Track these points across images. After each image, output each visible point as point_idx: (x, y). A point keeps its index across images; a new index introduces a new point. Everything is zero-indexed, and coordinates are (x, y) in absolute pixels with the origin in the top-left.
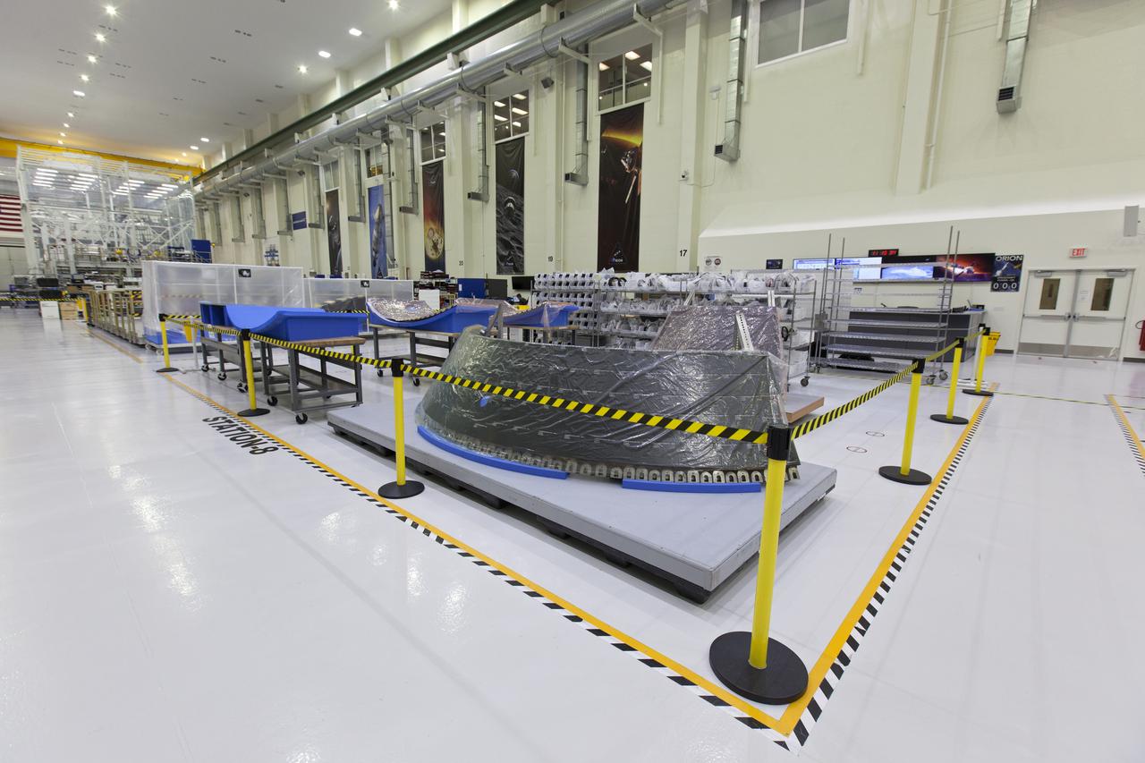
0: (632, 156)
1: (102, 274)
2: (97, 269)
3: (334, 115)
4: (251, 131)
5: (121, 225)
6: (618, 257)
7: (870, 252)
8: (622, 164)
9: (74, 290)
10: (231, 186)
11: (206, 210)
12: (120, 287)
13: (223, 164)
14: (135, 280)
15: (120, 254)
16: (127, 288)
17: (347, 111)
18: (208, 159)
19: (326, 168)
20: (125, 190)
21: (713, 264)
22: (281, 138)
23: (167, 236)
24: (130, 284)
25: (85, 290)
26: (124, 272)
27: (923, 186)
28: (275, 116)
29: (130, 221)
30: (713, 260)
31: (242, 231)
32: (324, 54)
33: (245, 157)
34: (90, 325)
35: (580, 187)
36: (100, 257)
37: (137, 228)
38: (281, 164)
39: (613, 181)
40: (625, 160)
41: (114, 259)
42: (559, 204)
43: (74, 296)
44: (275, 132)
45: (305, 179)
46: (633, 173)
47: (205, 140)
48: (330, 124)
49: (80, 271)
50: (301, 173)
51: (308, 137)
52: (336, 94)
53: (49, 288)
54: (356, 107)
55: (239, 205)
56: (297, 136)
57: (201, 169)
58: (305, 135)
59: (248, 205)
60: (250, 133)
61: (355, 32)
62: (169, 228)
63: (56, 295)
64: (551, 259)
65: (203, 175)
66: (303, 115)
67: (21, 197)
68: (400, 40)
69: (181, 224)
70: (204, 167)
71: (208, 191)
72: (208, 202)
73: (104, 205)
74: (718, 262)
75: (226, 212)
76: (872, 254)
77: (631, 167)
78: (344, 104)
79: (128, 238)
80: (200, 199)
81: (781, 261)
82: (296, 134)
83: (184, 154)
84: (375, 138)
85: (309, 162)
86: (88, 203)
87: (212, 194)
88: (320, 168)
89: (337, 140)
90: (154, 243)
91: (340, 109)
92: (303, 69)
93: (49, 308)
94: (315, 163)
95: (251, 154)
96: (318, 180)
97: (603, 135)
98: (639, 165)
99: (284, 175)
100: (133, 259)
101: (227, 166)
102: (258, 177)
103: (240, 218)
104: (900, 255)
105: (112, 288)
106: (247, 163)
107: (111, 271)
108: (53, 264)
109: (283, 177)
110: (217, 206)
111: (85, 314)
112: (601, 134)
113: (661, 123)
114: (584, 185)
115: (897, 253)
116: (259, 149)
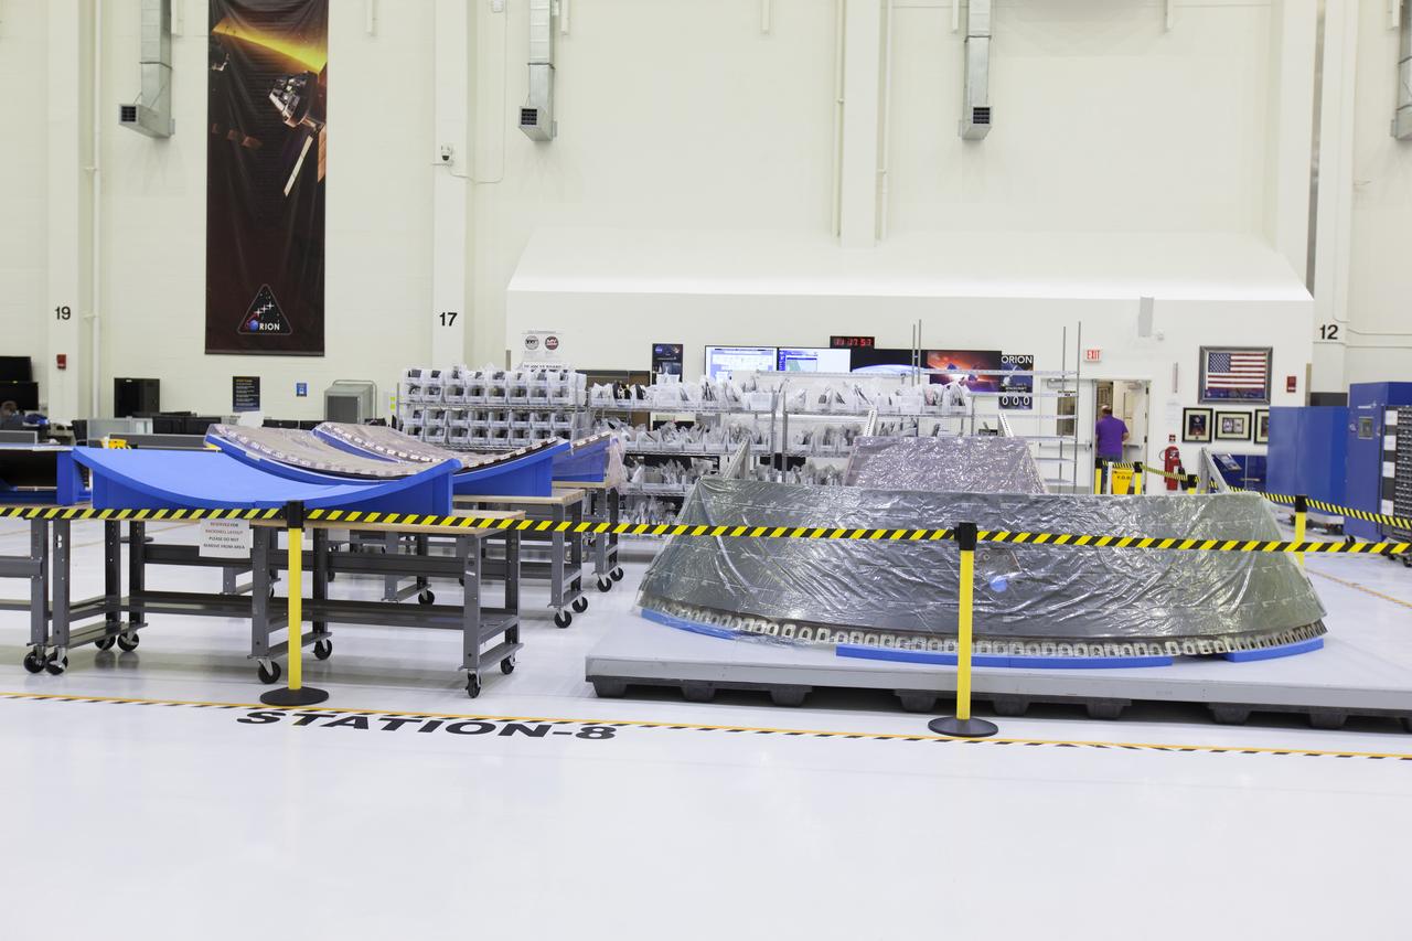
0: (298, 91)
6: (267, 318)
7: (832, 338)
8: (272, 104)
21: (542, 347)
27: (878, 236)
30: (542, 338)
35: (148, 140)
39: (247, 139)
40: (280, 97)
42: (87, 176)
46: (301, 132)
64: (64, 313)
74: (552, 344)
76: (836, 343)
77: (297, 115)
81: (680, 347)
97: (217, 30)
98: (320, 114)
104: (876, 347)
112: (211, 26)
113: (373, 34)
114: (162, 137)
115: (873, 343)
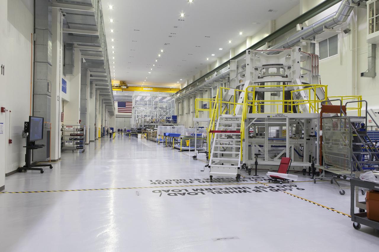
1: (150, 127)
2: (148, 125)
3: (216, 72)
4: (194, 76)
5: (155, 110)
9: (144, 131)
10: (187, 95)
11: (180, 103)
12: (153, 130)
13: (186, 87)
14: (156, 129)
15: (154, 121)
16: (155, 131)
17: (220, 71)
18: (182, 85)
19: (214, 89)
20: (157, 99)
22: (202, 79)
23: (167, 114)
24: (155, 130)
25: (146, 131)
26: (154, 126)
28: (201, 71)
29: (158, 109)
31: (189, 110)
32: (213, 55)
33: (192, 85)
34: (147, 139)
36: (149, 122)
37: (159, 111)
38: (200, 88)
41: (152, 122)
43: (144, 133)
44: (200, 77)
45: (207, 93)
47: (181, 80)
48: (215, 75)
49: (144, 126)
50: (206, 91)
51: (209, 79)
52: (217, 65)
53: (140, 131)
54: (223, 69)
55: (189, 101)
56: (206, 79)
57: (180, 89)
58: (208, 78)
59: (191, 101)
60: (194, 77)
61: (221, 49)
62: (168, 111)
63: (140, 132)
65: (180, 91)
66: (208, 72)
67: (133, 102)
68: (234, 49)
69: (171, 109)
70: (180, 88)
71: (181, 96)
72: (181, 100)
73: (152, 104)
75: (185, 103)
78: (218, 69)
79: (156, 114)
80: (178, 100)
82: (206, 78)
83: (175, 84)
84: (226, 80)
85: (208, 87)
86: (148, 104)
87: (181, 98)
88: (212, 89)
89: (215, 81)
90: (164, 115)
91: (218, 70)
92: (208, 59)
93: (139, 135)
94: (210, 88)
95: (193, 84)
96: (211, 93)
99: (202, 91)
100: (157, 122)
101: (186, 88)
102: (194, 92)
103: (189, 106)
105: (152, 131)
106: (192, 87)
107: (151, 126)
108: (139, 124)
109: (201, 92)
110: (183, 101)
111: (146, 138)
116: (196, 82)
